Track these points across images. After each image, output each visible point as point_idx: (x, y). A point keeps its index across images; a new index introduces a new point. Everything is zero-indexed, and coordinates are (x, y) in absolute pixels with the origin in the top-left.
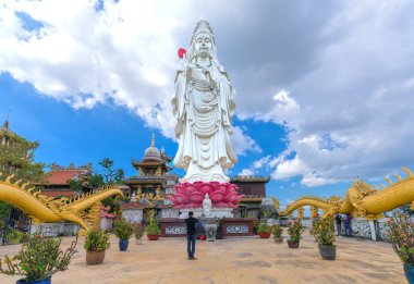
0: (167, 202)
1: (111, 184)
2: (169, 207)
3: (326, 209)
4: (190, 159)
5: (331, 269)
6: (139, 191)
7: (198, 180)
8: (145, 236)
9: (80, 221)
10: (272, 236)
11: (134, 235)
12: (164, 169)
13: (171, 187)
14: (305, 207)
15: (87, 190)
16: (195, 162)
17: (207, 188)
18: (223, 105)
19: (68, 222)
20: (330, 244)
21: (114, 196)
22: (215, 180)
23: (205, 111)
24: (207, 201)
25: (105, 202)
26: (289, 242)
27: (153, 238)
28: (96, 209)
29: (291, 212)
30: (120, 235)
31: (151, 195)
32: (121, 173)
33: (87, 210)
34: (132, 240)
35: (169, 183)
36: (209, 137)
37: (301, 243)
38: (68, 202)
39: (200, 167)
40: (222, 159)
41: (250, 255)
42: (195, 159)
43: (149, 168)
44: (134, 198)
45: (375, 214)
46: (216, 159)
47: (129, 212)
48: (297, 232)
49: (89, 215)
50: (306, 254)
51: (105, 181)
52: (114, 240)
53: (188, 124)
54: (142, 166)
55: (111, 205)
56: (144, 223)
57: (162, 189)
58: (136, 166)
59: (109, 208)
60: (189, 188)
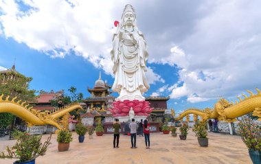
0: (108, 113)
1: (75, 102)
2: (109, 116)
3: (203, 116)
4: (121, 86)
5: (205, 152)
6: (92, 106)
7: (127, 99)
8: (95, 134)
9: (56, 124)
10: (171, 132)
11: (87, 133)
12: (107, 93)
13: (111, 103)
14: (190, 115)
15: (61, 106)
16: (124, 88)
17: (132, 104)
18: (141, 54)
19: (50, 126)
20: (205, 137)
21: (77, 109)
22: (137, 99)
23: (130, 58)
24: (132, 112)
25: (71, 113)
26: (180, 136)
27: (99, 134)
28: (66, 117)
29: (182, 118)
30: (79, 133)
31: (99, 108)
32: (81, 95)
33: (61, 118)
34: (87, 136)
35: (109, 101)
36: (133, 73)
37: (188, 137)
38: (49, 113)
39: (128, 91)
40: (140, 87)
41: (157, 144)
42: (125, 86)
43: (98, 92)
44: (89, 110)
45: (232, 119)
46: (137, 86)
47: (85, 119)
48: (185, 130)
49: (62, 121)
50: (190, 143)
51: (71, 100)
52: (75, 136)
53: (120, 66)
54: (94, 91)
55: (75, 115)
56: (95, 125)
57: (106, 105)
58: (90, 91)
59: (74, 116)
60: (121, 104)
